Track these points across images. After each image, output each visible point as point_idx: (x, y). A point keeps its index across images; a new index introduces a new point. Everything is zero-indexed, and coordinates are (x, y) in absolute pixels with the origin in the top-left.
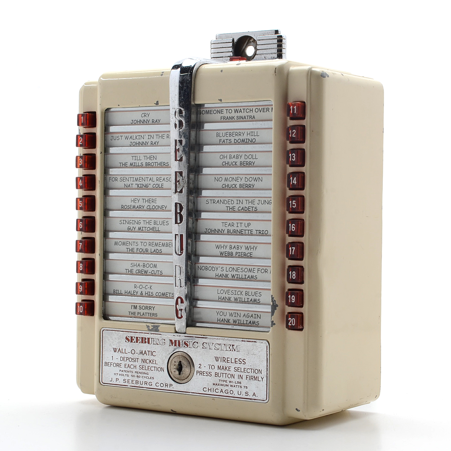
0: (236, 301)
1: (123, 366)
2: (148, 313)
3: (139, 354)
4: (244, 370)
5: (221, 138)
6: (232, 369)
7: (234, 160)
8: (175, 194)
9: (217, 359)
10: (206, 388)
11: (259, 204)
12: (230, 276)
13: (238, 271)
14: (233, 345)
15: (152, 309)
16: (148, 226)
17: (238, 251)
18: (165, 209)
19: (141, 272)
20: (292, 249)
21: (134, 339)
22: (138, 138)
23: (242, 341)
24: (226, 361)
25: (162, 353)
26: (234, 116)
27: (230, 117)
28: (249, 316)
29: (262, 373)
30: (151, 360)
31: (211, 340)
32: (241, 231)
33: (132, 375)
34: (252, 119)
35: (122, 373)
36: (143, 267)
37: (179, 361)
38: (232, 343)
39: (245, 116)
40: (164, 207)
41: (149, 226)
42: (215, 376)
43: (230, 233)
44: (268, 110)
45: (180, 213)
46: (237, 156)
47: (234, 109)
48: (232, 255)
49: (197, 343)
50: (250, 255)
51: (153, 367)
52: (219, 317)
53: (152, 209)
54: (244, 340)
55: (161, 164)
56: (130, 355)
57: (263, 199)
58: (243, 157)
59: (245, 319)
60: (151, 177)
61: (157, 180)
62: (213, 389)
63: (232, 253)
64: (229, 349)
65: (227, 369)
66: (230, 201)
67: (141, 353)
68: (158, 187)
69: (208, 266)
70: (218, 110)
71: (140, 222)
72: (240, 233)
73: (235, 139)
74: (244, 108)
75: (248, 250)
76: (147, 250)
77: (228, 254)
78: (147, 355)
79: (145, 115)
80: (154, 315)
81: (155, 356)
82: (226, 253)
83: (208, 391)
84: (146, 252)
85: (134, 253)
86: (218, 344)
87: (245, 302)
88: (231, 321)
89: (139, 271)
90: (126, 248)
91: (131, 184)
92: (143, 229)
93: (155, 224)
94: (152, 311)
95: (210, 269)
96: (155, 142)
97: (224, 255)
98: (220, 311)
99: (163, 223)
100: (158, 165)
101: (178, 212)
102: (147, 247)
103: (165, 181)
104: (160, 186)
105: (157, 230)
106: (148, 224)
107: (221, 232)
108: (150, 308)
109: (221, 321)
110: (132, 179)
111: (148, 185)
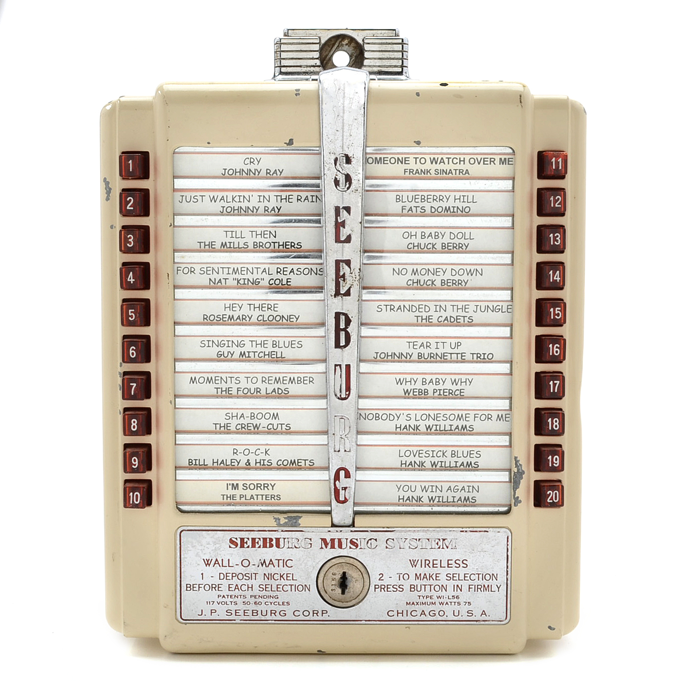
0: (434, 467)
1: (224, 588)
2: (262, 495)
3: (258, 566)
4: (465, 577)
5: (404, 204)
6: (443, 577)
7: (430, 240)
8: (335, 297)
9: (414, 563)
10: (393, 611)
11: (476, 312)
12: (423, 429)
13: (438, 419)
14: (444, 540)
15: (270, 487)
16: (259, 349)
17: (437, 387)
18: (296, 321)
19: (246, 428)
20: (555, 385)
21: (246, 543)
22: (237, 199)
23: (461, 531)
24: (431, 565)
25: (305, 562)
26: (430, 170)
27: (421, 170)
28: (458, 489)
29: (498, 579)
30: (284, 574)
31: (403, 533)
32: (444, 356)
33: (243, 602)
34: (465, 175)
35: (224, 599)
36: (251, 419)
37: (341, 573)
38: (442, 536)
39: (450, 170)
40: (293, 318)
41: (263, 349)
42: (411, 591)
43: (423, 359)
44: (493, 161)
45: (345, 330)
46: (437, 234)
47: (430, 158)
48: (426, 394)
49: (376, 540)
50: (461, 392)
51: (287, 585)
52: (401, 494)
53: (268, 321)
54: (464, 529)
55: (285, 244)
56: (239, 569)
57: (483, 305)
58: (447, 236)
59: (450, 494)
60: (266, 266)
61: (277, 272)
62: (407, 611)
63: (426, 391)
64: (436, 545)
65: (432, 578)
66: (423, 307)
67: (263, 563)
68: (280, 285)
69: (381, 413)
70: (398, 158)
71: (243, 342)
72: (441, 358)
73: (431, 207)
74: (449, 156)
75: (456, 385)
76: (258, 390)
77: (419, 392)
78: (274, 567)
79: (252, 160)
80: (274, 498)
81: (292, 567)
82: (415, 390)
83: (398, 616)
84: (256, 394)
85: (230, 396)
86: (416, 540)
87: (450, 469)
88: (425, 500)
89: (243, 426)
90: (215, 388)
91: (223, 279)
92: (249, 355)
93: (274, 346)
94: (269, 492)
95: (384, 417)
96: (274, 208)
97: (411, 394)
98: (403, 484)
99: (292, 344)
100: (279, 248)
101: (341, 327)
102: (259, 385)
103: (295, 273)
104: (284, 282)
105: (279, 355)
106: (261, 347)
107: (406, 358)
108: (266, 486)
109: (405, 500)
110: (226, 270)
111: (260, 280)
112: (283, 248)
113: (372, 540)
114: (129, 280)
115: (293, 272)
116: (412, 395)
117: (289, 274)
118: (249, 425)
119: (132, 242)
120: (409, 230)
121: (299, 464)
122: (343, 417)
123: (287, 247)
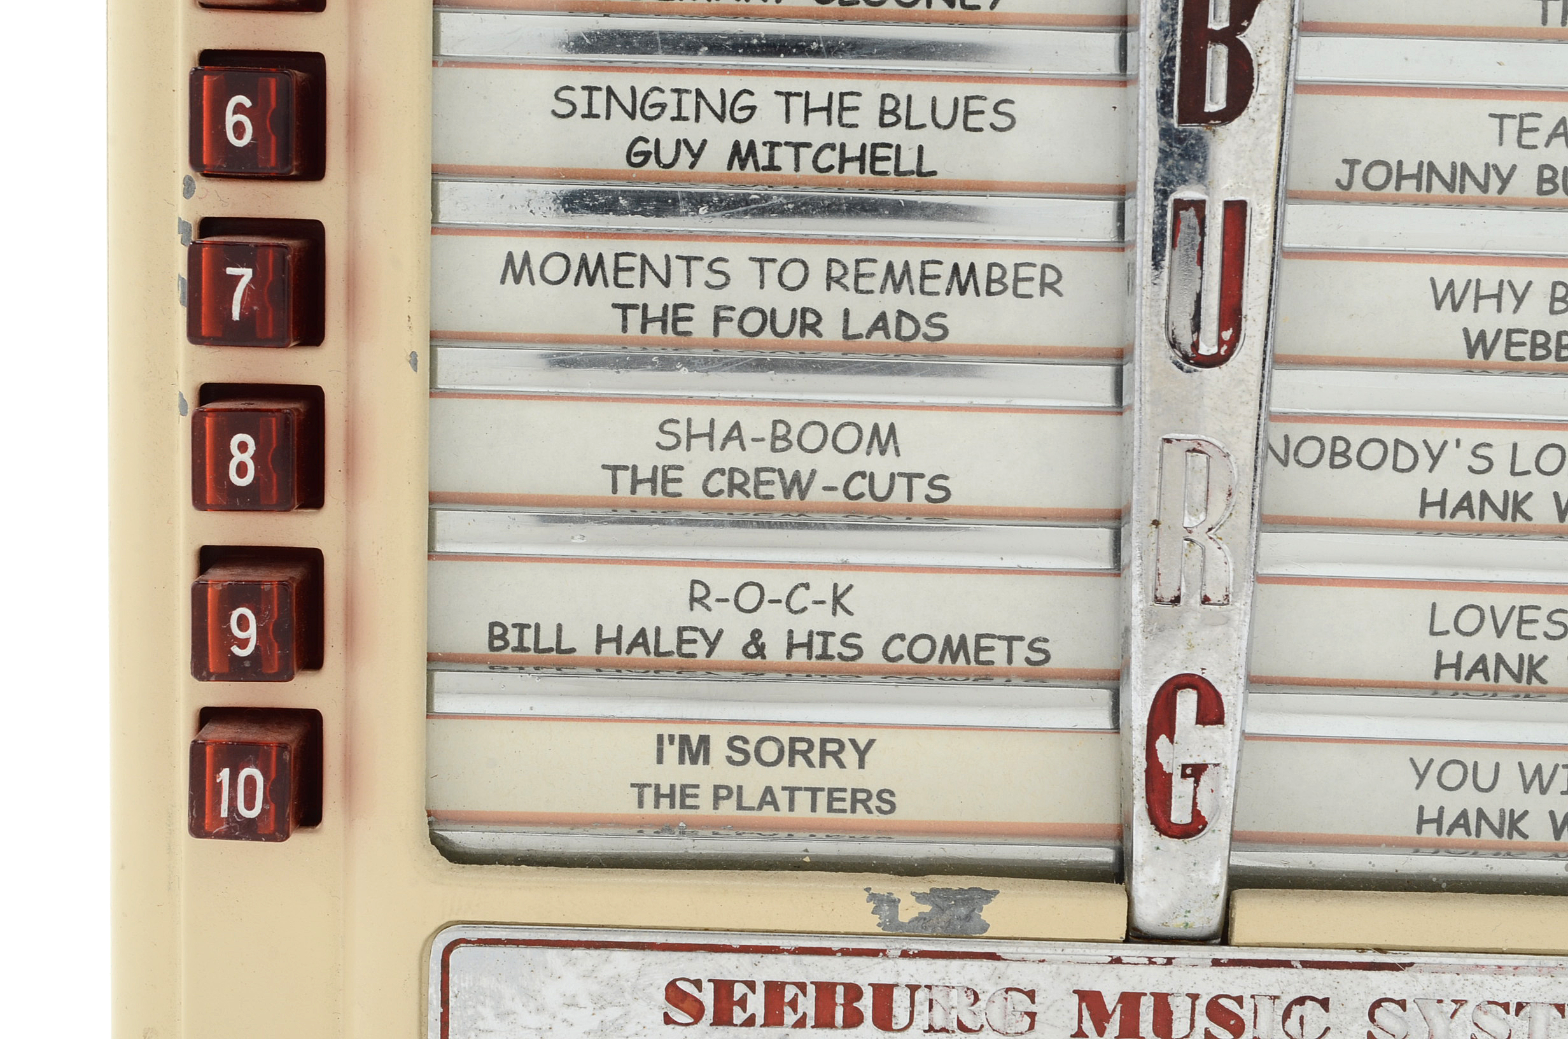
2: (814, 791)
12: (1542, 511)
15: (850, 756)
16: (819, 131)
19: (750, 487)
21: (743, 1003)
31: (1447, 978)
36: (774, 449)
41: (837, 134)
45: (1229, 37)
48: (1565, 353)
49: (1325, 1003)
52: (1432, 798)
69: (1356, 435)
71: (745, 100)
76: (807, 321)
77: (1534, 346)
80: (864, 802)
82: (1516, 338)
84: (800, 336)
86: (1506, 1007)
88: (1538, 829)
89: (738, 479)
90: (615, 306)
92: (771, 157)
93: (889, 119)
94: (847, 777)
95: (1372, 454)
97: (1498, 354)
98: (1441, 756)
99: (968, 113)
101: (1214, 25)
102: (814, 295)
105: (909, 162)
106: (829, 123)
107: (1484, 188)
108: (831, 751)
109: (1445, 828)
113: (1309, 1003)
116: (1502, 359)
118: (764, 476)
121: (984, 656)
122: (1205, 447)
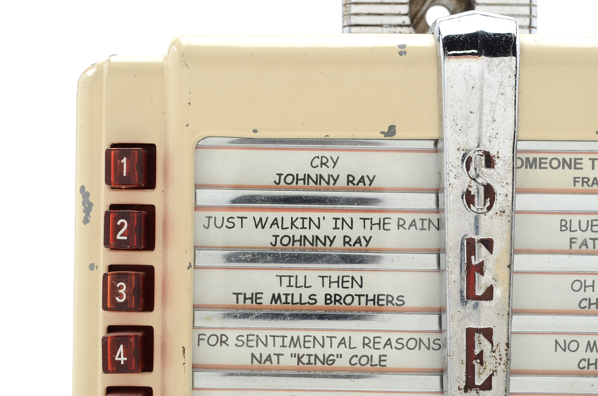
5: (573, 235)
8: (466, 391)
22: (299, 223)
55: (377, 299)
60: (346, 335)
61: (364, 344)
68: (369, 366)
70: (564, 159)
79: (324, 161)
91: (275, 354)
96: (359, 238)
100: (367, 304)
103: (393, 347)
104: (376, 361)
110: (279, 341)
111: (335, 358)
112: (374, 304)
114: (117, 359)
115: (390, 344)
117: (384, 348)
119: (125, 295)
120: (582, 278)
123: (380, 303)
